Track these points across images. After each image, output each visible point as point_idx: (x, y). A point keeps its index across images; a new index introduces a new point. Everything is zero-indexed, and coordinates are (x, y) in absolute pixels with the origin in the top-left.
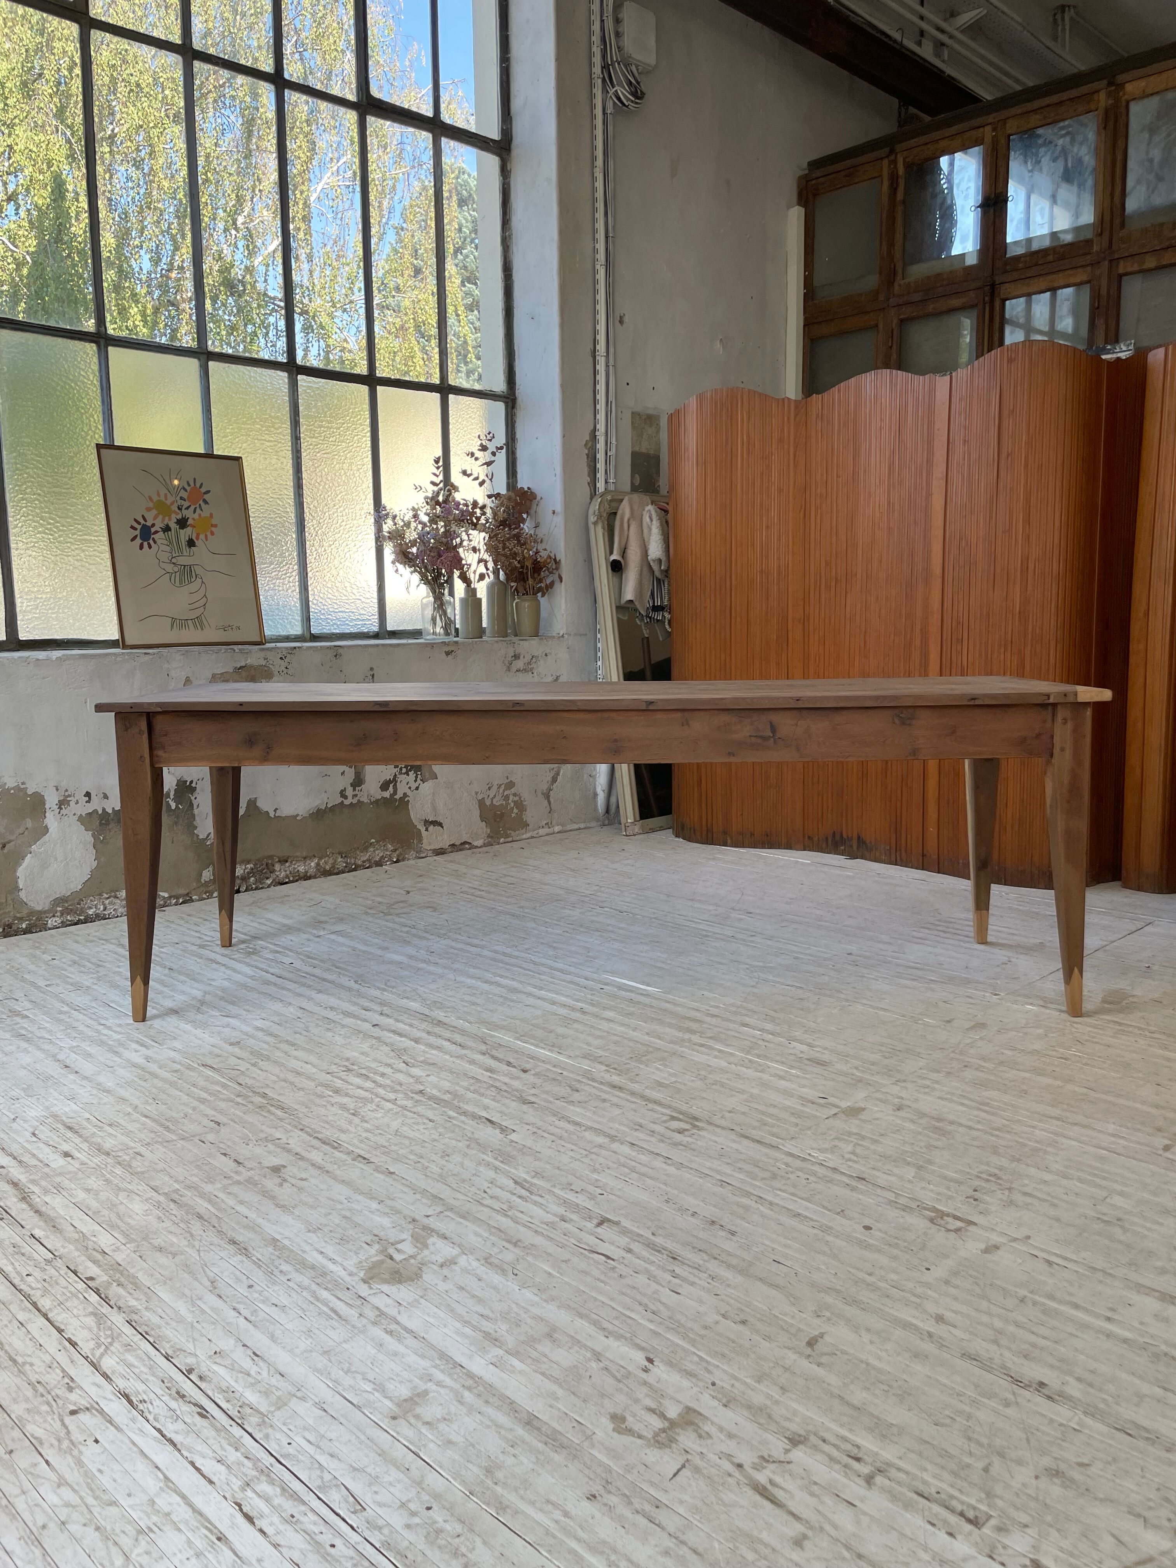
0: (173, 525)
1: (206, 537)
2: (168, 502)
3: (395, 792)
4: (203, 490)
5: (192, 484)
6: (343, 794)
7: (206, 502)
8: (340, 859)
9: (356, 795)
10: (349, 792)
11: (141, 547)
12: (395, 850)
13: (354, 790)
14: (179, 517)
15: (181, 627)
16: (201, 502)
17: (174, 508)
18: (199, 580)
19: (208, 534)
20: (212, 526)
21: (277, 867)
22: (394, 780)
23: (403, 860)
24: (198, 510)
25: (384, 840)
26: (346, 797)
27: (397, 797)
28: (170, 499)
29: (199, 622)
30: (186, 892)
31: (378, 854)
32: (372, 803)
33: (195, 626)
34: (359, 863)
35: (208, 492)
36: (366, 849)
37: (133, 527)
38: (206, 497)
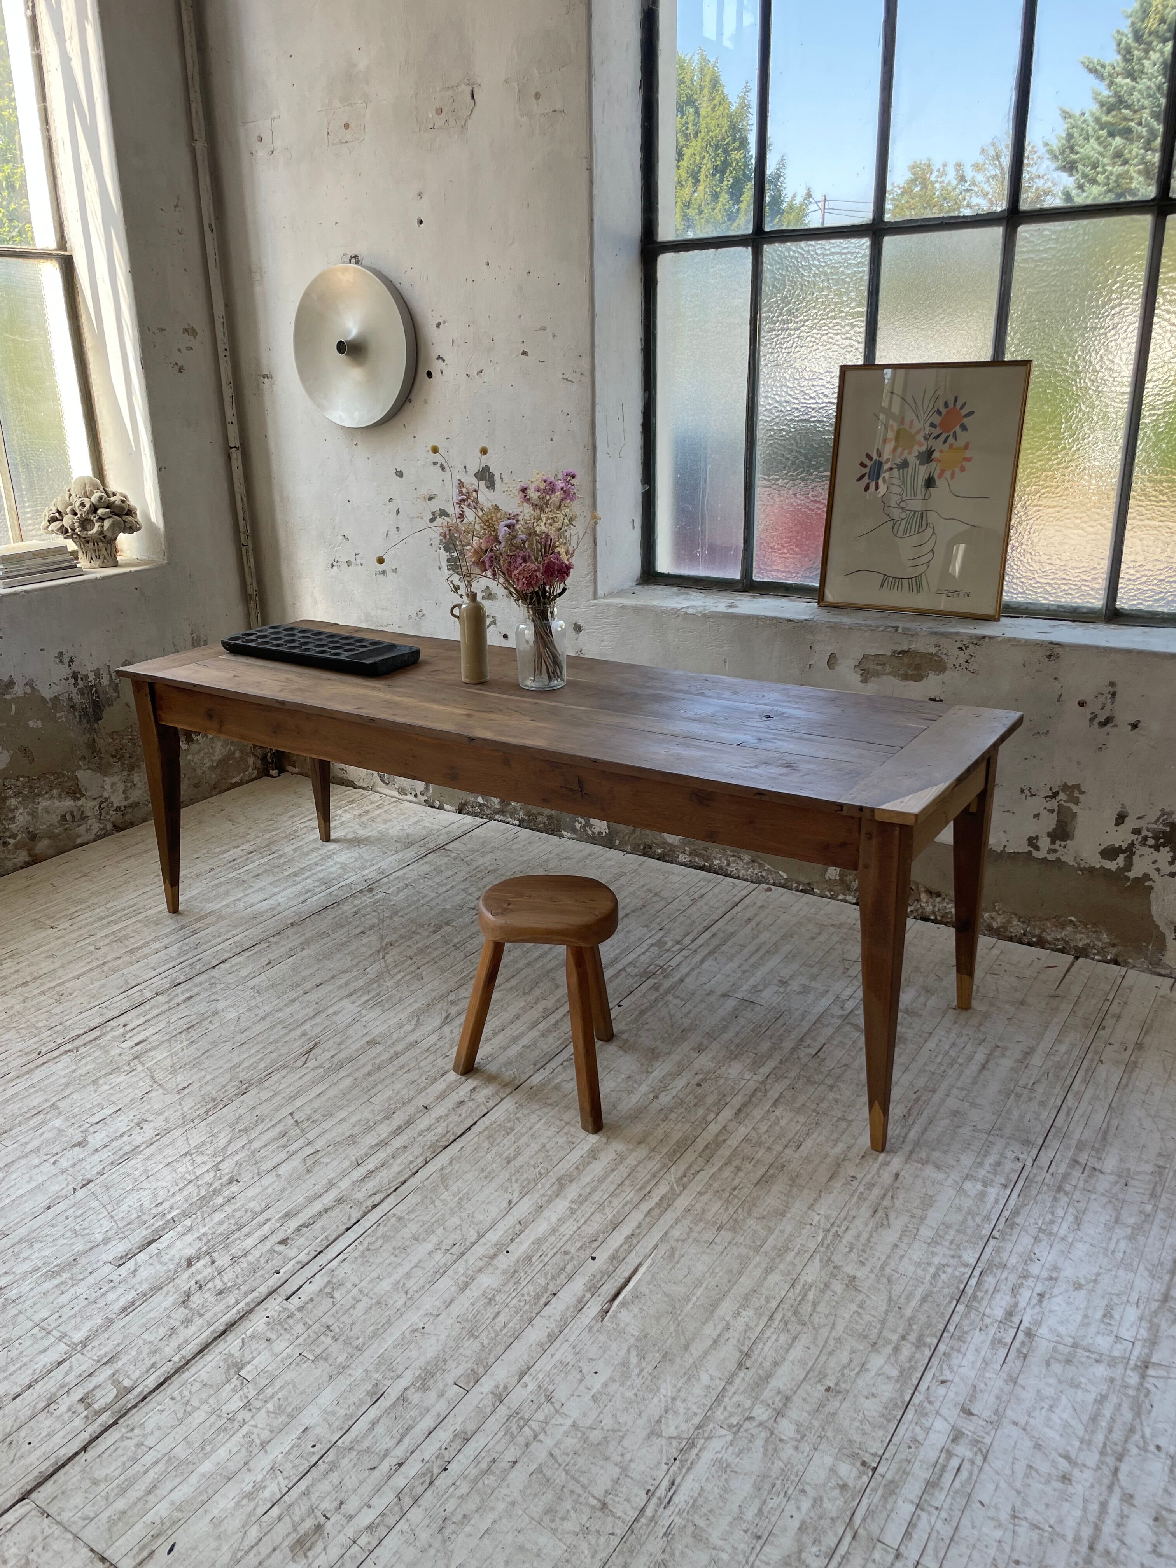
0: (912, 460)
1: (952, 477)
2: (913, 431)
3: (1129, 865)
4: (964, 412)
5: (951, 405)
6: (1032, 841)
7: (964, 428)
8: (1015, 922)
9: (1055, 851)
10: (1044, 843)
11: (867, 488)
12: (1114, 945)
13: (1053, 842)
14: (923, 449)
15: (892, 586)
16: (957, 429)
17: (920, 437)
18: (929, 531)
19: (957, 470)
20: (965, 459)
21: (924, 897)
22: (1130, 851)
23: (1126, 964)
24: (951, 440)
25: (1094, 924)
26: (1037, 849)
27: (1132, 875)
28: (917, 425)
29: (916, 584)
30: (807, 881)
31: (1081, 940)
32: (1081, 869)
33: (911, 588)
34: (1049, 938)
35: (970, 414)
36: (1063, 926)
37: (863, 465)
38: (966, 421)
